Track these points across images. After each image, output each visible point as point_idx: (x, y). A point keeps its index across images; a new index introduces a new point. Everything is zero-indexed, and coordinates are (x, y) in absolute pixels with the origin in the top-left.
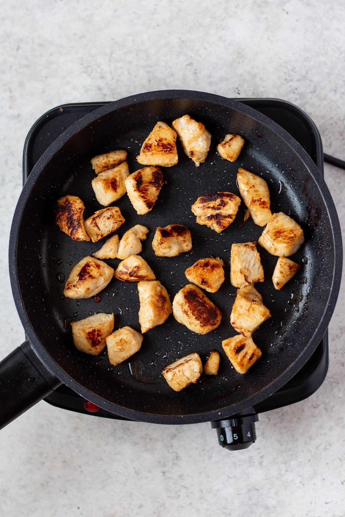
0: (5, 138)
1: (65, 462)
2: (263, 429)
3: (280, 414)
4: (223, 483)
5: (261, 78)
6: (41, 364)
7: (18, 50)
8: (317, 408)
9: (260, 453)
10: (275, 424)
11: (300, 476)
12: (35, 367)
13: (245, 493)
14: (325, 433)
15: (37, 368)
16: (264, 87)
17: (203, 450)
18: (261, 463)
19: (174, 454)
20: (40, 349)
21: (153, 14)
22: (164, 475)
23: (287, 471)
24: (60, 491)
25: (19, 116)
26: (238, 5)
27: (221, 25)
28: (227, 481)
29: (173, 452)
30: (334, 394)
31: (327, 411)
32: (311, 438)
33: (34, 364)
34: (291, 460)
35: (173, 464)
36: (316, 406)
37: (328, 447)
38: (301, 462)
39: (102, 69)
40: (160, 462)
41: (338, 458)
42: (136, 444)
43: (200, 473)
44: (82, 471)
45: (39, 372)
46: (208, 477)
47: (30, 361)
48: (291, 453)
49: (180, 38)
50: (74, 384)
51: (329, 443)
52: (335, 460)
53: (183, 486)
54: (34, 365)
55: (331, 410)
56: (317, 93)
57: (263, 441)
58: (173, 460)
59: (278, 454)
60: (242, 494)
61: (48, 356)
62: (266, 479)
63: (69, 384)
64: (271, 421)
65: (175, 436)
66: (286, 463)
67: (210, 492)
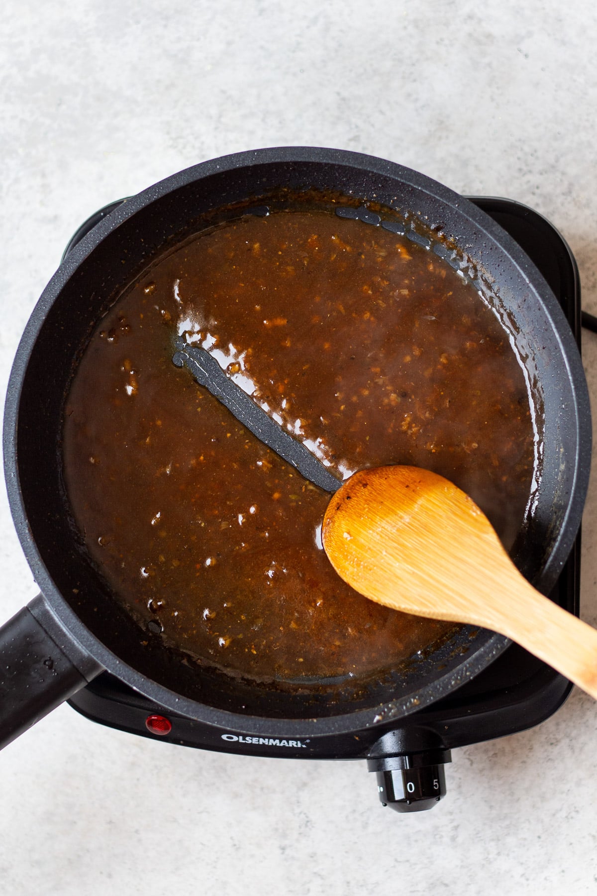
0: (30, 257)
1: (110, 822)
2: (460, 779)
3: (491, 753)
4: (387, 871)
5: (476, 167)
6: (65, 635)
7: (59, 105)
8: (556, 745)
9: (452, 821)
10: (481, 771)
11: (522, 864)
12: (53, 640)
13: (424, 891)
14: (569, 790)
15: (57, 643)
16: (481, 182)
17: (354, 811)
18: (453, 839)
19: (302, 816)
20: (61, 609)
21: (294, 52)
22: (283, 853)
23: (499, 854)
24: (101, 873)
25: (56, 218)
26: (442, 40)
27: (411, 73)
28: (394, 867)
29: (300, 813)
30: (587, 721)
31: (573, 752)
32: (543, 798)
33: (52, 636)
34: (508, 834)
35: (300, 834)
36: (554, 741)
37: (573, 814)
38: (525, 839)
39: (203, 143)
40: (276, 830)
41: (590, 834)
42: (236, 796)
43: (346, 852)
44: (140, 841)
45: (61, 650)
46: (361, 859)
47: (45, 631)
48: (507, 822)
49: (338, 94)
50: (121, 669)
51: (575, 808)
52: (584, 837)
53: (315, 873)
54: (51, 638)
55: (581, 749)
56: (574, 195)
57: (458, 799)
58: (300, 827)
59: (485, 824)
60: (418, 891)
61: (74, 620)
62: (462, 867)
63: (114, 669)
64: (475, 766)
65: (305, 784)
66: (499, 840)
67: (362, 886)
